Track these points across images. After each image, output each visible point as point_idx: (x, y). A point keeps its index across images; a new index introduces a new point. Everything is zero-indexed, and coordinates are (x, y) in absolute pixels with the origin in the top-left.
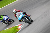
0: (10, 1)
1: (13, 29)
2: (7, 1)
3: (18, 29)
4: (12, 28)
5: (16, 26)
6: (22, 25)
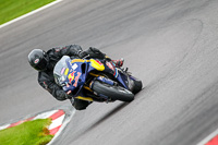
0: (19, 4)
1: (26, 132)
2: (6, 7)
3: (47, 131)
4: (20, 127)
5: (39, 117)
6: (67, 115)
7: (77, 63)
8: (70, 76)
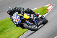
7: (19, 16)
8: (16, 20)
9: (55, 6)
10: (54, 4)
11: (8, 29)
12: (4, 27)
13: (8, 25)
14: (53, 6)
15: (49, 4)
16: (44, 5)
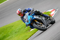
9: (58, 11)
10: (57, 8)
11: (9, 37)
12: (5, 35)
13: (9, 33)
14: (56, 11)
15: (52, 9)
16: (47, 10)
